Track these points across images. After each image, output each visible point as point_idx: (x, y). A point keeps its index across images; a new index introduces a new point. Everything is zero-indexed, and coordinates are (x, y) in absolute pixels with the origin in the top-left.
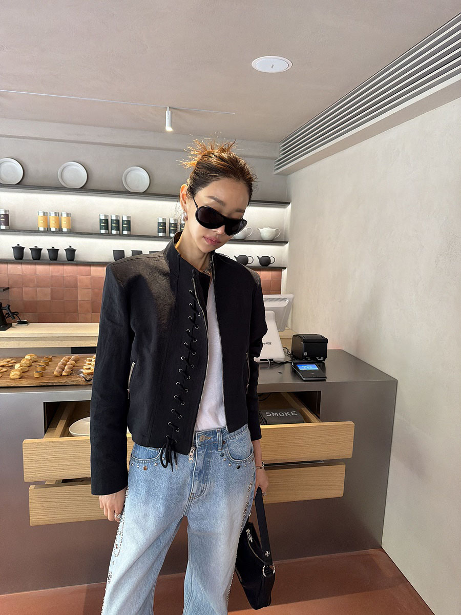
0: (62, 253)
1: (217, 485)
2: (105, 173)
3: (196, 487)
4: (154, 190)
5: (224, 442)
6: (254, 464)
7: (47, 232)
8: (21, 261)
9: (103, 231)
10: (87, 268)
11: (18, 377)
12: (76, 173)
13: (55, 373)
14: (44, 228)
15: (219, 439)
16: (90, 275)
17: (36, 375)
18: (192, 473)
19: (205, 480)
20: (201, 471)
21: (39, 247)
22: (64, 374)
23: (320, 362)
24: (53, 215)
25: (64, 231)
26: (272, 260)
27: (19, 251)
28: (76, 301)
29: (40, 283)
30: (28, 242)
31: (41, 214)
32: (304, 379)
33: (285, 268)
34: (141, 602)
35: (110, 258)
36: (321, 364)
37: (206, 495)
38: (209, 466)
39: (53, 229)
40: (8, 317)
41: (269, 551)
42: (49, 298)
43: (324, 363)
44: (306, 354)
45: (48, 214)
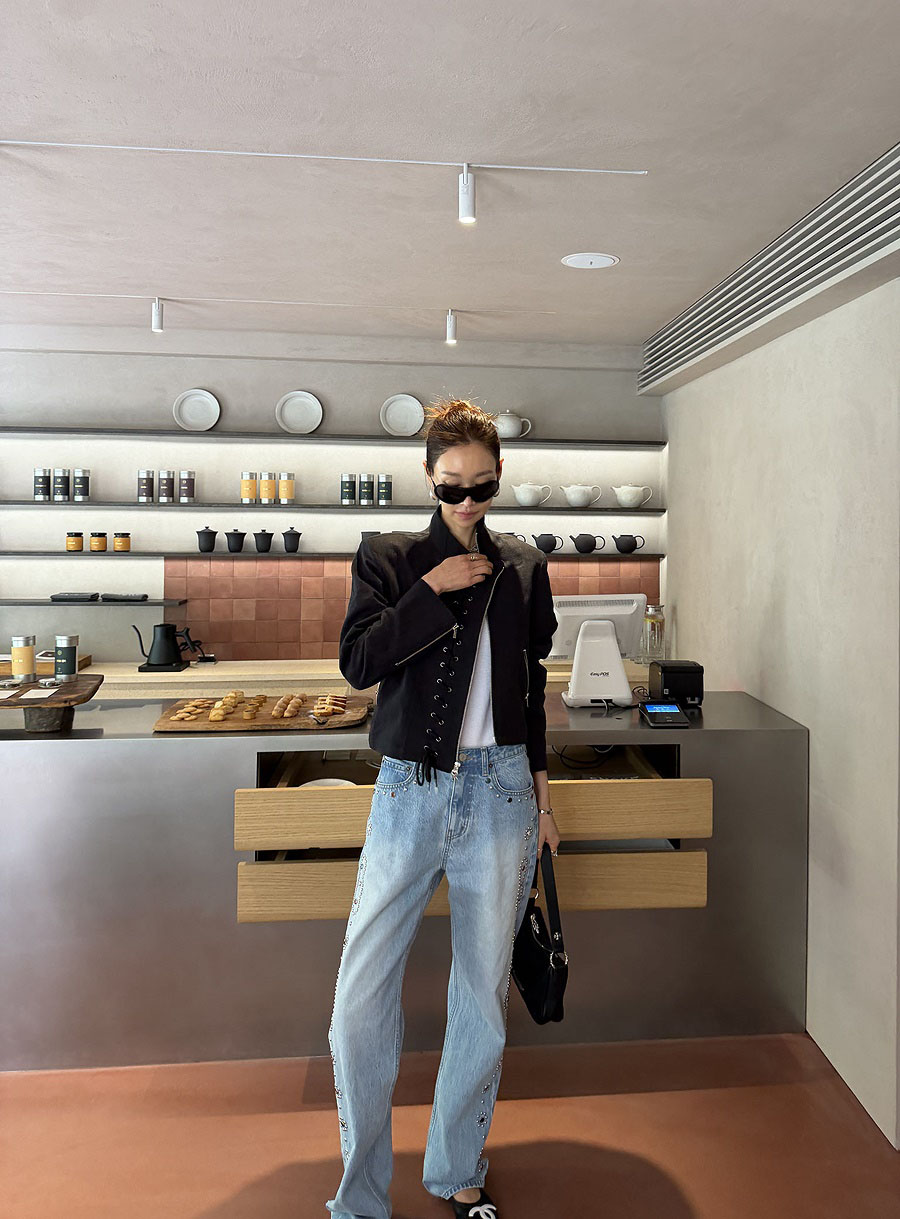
0: (279, 540)
2: (351, 407)
3: (453, 820)
5: (490, 765)
7: (256, 505)
8: (209, 554)
9: (346, 502)
10: (317, 564)
12: (305, 410)
14: (251, 500)
15: (484, 760)
16: (322, 575)
18: (449, 801)
19: (467, 814)
21: (240, 531)
24: (265, 477)
25: (282, 502)
27: (208, 537)
28: (297, 621)
29: (240, 591)
30: (223, 523)
31: (247, 477)
32: (653, 725)
35: (353, 544)
38: (472, 795)
39: (265, 501)
40: (185, 650)
42: (252, 617)
45: (258, 476)
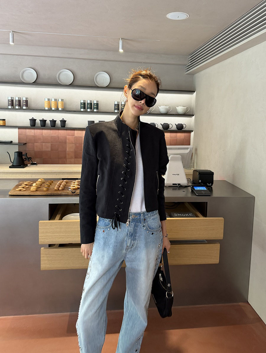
0: (58, 123)
1: (141, 243)
2: (84, 76)
3: (129, 242)
4: (113, 85)
5: (145, 220)
6: (162, 233)
7: (50, 110)
8: (34, 127)
9: (82, 110)
10: (72, 132)
11: (35, 190)
12: (67, 76)
13: (55, 188)
14: (48, 108)
15: (142, 217)
16: (74, 135)
17: (45, 189)
18: (127, 234)
19: (134, 239)
20: (132, 235)
21: (45, 119)
22: (60, 189)
23: (210, 186)
24: (53, 100)
25: (59, 110)
26: (184, 126)
27: (33, 121)
28: (65, 151)
29: (45, 140)
30: (39, 116)
31: (47, 100)
32: (197, 194)
33: (192, 131)
34: (100, 303)
35: (85, 125)
36: (210, 188)
37: (135, 248)
38: (137, 232)
39: (53, 109)
40: (25, 160)
41: (170, 284)
42: (49, 149)
43: (212, 187)
44: (200, 181)
45: (51, 100)
